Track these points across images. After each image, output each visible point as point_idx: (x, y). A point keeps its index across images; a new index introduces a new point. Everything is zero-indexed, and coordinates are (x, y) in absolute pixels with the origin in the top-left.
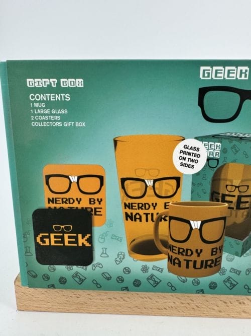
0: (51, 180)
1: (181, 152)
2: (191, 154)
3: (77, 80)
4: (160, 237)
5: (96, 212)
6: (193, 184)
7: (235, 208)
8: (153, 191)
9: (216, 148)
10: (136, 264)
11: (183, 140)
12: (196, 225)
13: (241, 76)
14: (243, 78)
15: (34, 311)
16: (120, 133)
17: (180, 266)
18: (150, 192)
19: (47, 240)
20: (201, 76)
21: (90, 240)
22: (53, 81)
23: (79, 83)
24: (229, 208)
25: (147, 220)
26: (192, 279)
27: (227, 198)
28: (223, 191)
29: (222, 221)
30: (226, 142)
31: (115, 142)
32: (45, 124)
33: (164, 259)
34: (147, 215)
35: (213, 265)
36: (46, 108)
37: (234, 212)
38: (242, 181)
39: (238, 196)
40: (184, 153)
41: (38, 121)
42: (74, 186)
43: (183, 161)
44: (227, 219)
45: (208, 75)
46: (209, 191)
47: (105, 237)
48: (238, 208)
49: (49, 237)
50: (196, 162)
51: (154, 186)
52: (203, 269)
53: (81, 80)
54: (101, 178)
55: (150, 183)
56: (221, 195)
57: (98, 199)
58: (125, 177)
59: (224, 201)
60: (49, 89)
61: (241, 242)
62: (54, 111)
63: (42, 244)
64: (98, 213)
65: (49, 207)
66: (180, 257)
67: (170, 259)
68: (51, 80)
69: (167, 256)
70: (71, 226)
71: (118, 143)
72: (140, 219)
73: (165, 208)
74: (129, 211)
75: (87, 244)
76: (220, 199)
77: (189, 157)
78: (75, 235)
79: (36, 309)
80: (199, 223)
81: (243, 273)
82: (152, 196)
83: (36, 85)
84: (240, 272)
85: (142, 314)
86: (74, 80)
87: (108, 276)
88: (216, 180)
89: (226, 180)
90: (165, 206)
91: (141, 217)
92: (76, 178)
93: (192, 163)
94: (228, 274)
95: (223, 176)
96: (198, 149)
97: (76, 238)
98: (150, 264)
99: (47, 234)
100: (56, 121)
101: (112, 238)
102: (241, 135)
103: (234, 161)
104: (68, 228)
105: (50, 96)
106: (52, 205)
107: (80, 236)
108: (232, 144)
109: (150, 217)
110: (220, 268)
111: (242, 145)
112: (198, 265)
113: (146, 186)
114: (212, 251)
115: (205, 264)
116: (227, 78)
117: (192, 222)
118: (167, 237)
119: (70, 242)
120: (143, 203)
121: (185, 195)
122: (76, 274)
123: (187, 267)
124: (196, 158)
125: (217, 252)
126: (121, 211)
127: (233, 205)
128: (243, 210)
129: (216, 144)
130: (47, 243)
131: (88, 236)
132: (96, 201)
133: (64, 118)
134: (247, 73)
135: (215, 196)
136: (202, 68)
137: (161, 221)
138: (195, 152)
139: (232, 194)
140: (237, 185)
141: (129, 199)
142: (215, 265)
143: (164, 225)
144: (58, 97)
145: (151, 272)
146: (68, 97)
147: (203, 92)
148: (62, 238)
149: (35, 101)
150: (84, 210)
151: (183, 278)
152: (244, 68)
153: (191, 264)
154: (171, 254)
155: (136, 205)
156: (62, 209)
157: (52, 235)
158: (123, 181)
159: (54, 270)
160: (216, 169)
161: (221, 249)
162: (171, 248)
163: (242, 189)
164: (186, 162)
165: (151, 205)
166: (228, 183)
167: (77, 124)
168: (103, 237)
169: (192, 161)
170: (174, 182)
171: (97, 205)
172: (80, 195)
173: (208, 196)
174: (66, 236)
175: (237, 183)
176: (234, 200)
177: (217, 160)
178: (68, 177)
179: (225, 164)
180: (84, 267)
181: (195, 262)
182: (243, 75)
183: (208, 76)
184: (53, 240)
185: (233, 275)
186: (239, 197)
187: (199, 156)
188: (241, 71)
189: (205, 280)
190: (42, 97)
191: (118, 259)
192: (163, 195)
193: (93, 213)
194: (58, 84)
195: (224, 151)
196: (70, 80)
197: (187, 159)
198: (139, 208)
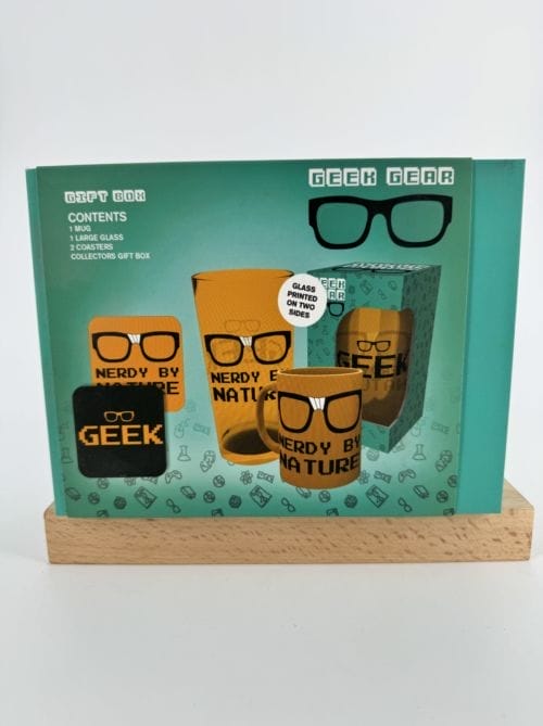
0: (101, 340)
1: (289, 293)
2: (303, 295)
3: (137, 191)
4: (266, 425)
5: (169, 388)
6: (310, 341)
7: (373, 376)
8: (252, 353)
9: (339, 287)
10: (232, 470)
11: (291, 276)
12: (318, 403)
13: (366, 181)
14: (369, 183)
15: (76, 563)
16: (201, 268)
17: (298, 470)
18: (248, 355)
19: (95, 437)
20: (311, 182)
21: (162, 434)
22: (102, 194)
23: (139, 195)
24: (365, 376)
25: (246, 400)
26: (319, 491)
27: (361, 361)
28: (353, 350)
29: (356, 396)
30: (352, 276)
31: (195, 281)
32: (91, 257)
33: (274, 459)
34: (245, 390)
35: (348, 467)
36: (92, 233)
37: (372, 381)
38: (380, 334)
39: (377, 358)
40: (294, 294)
41: (81, 252)
42: (136, 350)
43: (294, 308)
44: (363, 393)
45: (319, 180)
46: (333, 352)
47: (186, 429)
48: (378, 375)
49: (97, 432)
50: (312, 307)
51: (253, 346)
52: (334, 473)
53: (141, 191)
54: (176, 336)
55: (247, 342)
56: (351, 356)
57: (172, 369)
58: (210, 333)
59: (356, 365)
60: (96, 206)
61: (387, 429)
62: (103, 237)
63: (87, 444)
64: (172, 391)
65: (99, 384)
66: (297, 455)
67: (283, 460)
68: (100, 192)
69: (278, 456)
70: (133, 413)
71: (199, 283)
72: (236, 397)
73: (272, 379)
74: (219, 386)
75: (158, 441)
76: (351, 362)
77: (301, 300)
78: (138, 426)
79: (77, 560)
80: (323, 400)
81: (395, 479)
82: (252, 361)
83: (78, 200)
84: (390, 477)
85: (247, 562)
86: (131, 191)
87: (190, 492)
88: (342, 334)
89: (356, 333)
90: (272, 376)
91: (236, 394)
92: (139, 336)
93: (306, 310)
94: (372, 481)
95: (351, 329)
96: (313, 289)
97: (140, 431)
98: (254, 470)
99: (95, 427)
100: (106, 251)
101: (195, 430)
102: (373, 267)
103: (366, 305)
104: (127, 416)
105: (97, 216)
106: (103, 381)
107: (146, 427)
108: (361, 280)
109: (249, 393)
110: (359, 471)
111: (376, 281)
112: (326, 469)
113: (243, 346)
114: (346, 446)
115: (336, 467)
116: (347, 185)
117: (311, 400)
118: (277, 423)
119: (130, 439)
120: (239, 373)
121: (299, 358)
122: (141, 492)
123: (310, 472)
124: (311, 303)
125: (353, 445)
126: (206, 387)
127: (371, 372)
128: (385, 379)
129: (339, 280)
130: (95, 442)
131: (159, 427)
132: (169, 372)
133: (118, 247)
134: (375, 177)
135: (344, 359)
136: (312, 171)
137: (266, 399)
138: (310, 293)
139: (366, 354)
140: (374, 341)
141: (218, 367)
142: (352, 468)
143: (270, 406)
144: (109, 217)
145: (255, 481)
146: (124, 217)
147: (314, 205)
148: (119, 432)
149: (77, 223)
150: (152, 387)
151: (306, 490)
152: (370, 170)
153: (315, 467)
154: (284, 451)
155: (229, 376)
156: (118, 386)
157: (103, 429)
158: (208, 339)
159: (107, 485)
160: (341, 318)
161: (358, 441)
162: (284, 441)
163: (382, 346)
164: (297, 308)
165: (250, 374)
166: (361, 338)
167: (138, 256)
168: (180, 428)
169: (306, 306)
170: (282, 339)
171: (171, 378)
172: (146, 364)
173: (332, 358)
174: (125, 428)
175: (372, 337)
176: (371, 363)
177: (342, 304)
178: (125, 336)
179: (353, 310)
180: (154, 479)
181: (321, 463)
182: (369, 180)
183: (321, 183)
184: (104, 435)
185: (380, 484)
186: (379, 359)
187: (315, 299)
188: (366, 174)
189: (339, 493)
190: (86, 217)
191: (205, 464)
192: (268, 359)
193: (165, 390)
194: (109, 198)
195: (350, 290)
196: (126, 192)
197: (298, 305)
198: (233, 380)
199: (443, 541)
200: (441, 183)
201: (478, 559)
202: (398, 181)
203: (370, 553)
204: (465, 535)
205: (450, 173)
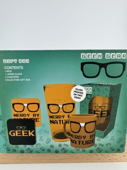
0: (15, 106)
1: (74, 91)
2: (79, 92)
3: (26, 60)
4: (67, 131)
5: (36, 120)
6: (80, 106)
7: (100, 117)
8: (62, 110)
9: (90, 90)
10: (56, 143)
11: (75, 86)
12: (83, 125)
13: (99, 57)
14: (100, 58)
16: (46, 83)
17: (76, 144)
18: (61, 110)
21: (34, 133)
22: (15, 60)
23: (27, 61)
24: (97, 117)
25: (60, 123)
26: (82, 149)
27: (96, 112)
28: (94, 109)
29: (95, 123)
30: (94, 86)
31: (44, 88)
32: (12, 80)
34: (60, 121)
35: (91, 143)
36: (12, 72)
37: (99, 118)
38: (102, 104)
39: (101, 111)
40: (76, 92)
41: (9, 78)
42: (26, 109)
43: (76, 96)
44: (96, 121)
46: (87, 109)
47: (41, 132)
48: (101, 116)
49: (15, 132)
50: (82, 96)
51: (63, 108)
52: (87, 144)
53: (28, 60)
54: (38, 104)
55: (61, 106)
56: (93, 111)
57: (37, 114)
58: (49, 103)
59: (95, 113)
60: (13, 64)
61: (103, 132)
62: (16, 74)
64: (37, 121)
65: (15, 118)
66: (76, 139)
67: (71, 141)
68: (14, 60)
69: (70, 139)
70: (25, 127)
71: (46, 88)
72: (57, 123)
73: (68, 118)
74: (52, 119)
75: (33, 135)
76: (93, 113)
77: (78, 94)
78: (27, 131)
80: (84, 124)
81: (105, 146)
82: (62, 112)
83: (8, 62)
84: (103, 145)
86: (25, 60)
87: (43, 149)
88: (91, 104)
89: (95, 104)
90: (68, 116)
91: (57, 122)
92: (27, 104)
93: (79, 97)
94: (98, 146)
95: (94, 102)
96: (82, 90)
97: (28, 132)
98: (62, 143)
99: (14, 131)
100: (17, 78)
101: (44, 132)
102: (101, 84)
103: (98, 95)
104: (24, 128)
105: (14, 67)
106: (16, 118)
107: (29, 131)
108: (97, 88)
109: (61, 122)
110: (94, 144)
111: (102, 88)
112: (84, 143)
113: (59, 108)
114: (91, 137)
115: (87, 142)
116: (93, 58)
117: (81, 124)
118: (70, 131)
119: (25, 134)
120: (58, 116)
121: (77, 111)
122: (29, 149)
123: (79, 144)
124: (81, 94)
125: (93, 137)
126: (48, 120)
127: (99, 115)
128: (104, 118)
129: (90, 87)
130: (14, 135)
131: (33, 131)
132: (36, 115)
133: (20, 77)
134: (102, 56)
135: (91, 111)
136: (82, 54)
137: (67, 123)
138: (81, 91)
139: (98, 110)
140: (100, 106)
141: (51, 114)
142: (92, 143)
143: (68, 125)
144: (18, 68)
145: (63, 146)
146: (22, 68)
147: (83, 64)
148: (21, 132)
149: (7, 70)
151: (78, 149)
152: (100, 54)
153: (81, 142)
154: (72, 138)
155: (55, 116)
156: (20, 119)
157: (16, 131)
158: (48, 105)
159: (18, 147)
160: (90, 99)
161: (94, 135)
162: (72, 136)
163: (102, 108)
164: (77, 96)
165: (62, 116)
166: (96, 105)
167: (27, 80)
168: (40, 132)
169: (80, 95)
170: (72, 106)
171: (37, 117)
172: (29, 113)
173: (87, 112)
174: (23, 131)
175: (100, 105)
176: (99, 113)
177: (91, 95)
178: (23, 104)
179: (94, 97)
180: (32, 145)
181: (83, 142)
182: (100, 57)
183: (85, 58)
184: (17, 133)
185: (100, 147)
186: (102, 112)
187: (82, 93)
188: (99, 55)
189: (88, 149)
190: (10, 68)
191: (48, 141)
192: (67, 112)
193: (35, 121)
194: (18, 61)
195: (94, 91)
196: (23, 60)
197: (77, 95)
198: (56, 118)
199: (108, 156)
200: (122, 58)
201: (119, 161)
202: (109, 57)
203: (88, 160)
204: (115, 155)
205: (125, 55)
